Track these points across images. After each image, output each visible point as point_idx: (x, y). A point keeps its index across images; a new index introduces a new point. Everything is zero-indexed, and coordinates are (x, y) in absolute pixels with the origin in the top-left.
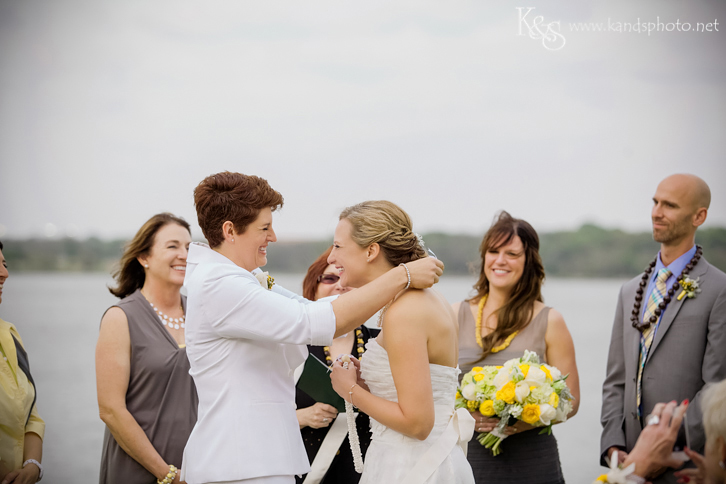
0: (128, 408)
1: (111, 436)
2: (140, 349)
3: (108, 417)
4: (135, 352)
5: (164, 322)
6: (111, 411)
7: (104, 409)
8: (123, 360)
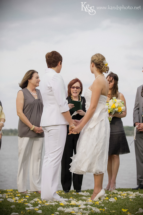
0: (24, 113)
1: (21, 120)
2: (26, 99)
3: (19, 115)
4: (25, 100)
5: (32, 94)
6: (19, 113)
7: (18, 113)
8: (22, 102)
